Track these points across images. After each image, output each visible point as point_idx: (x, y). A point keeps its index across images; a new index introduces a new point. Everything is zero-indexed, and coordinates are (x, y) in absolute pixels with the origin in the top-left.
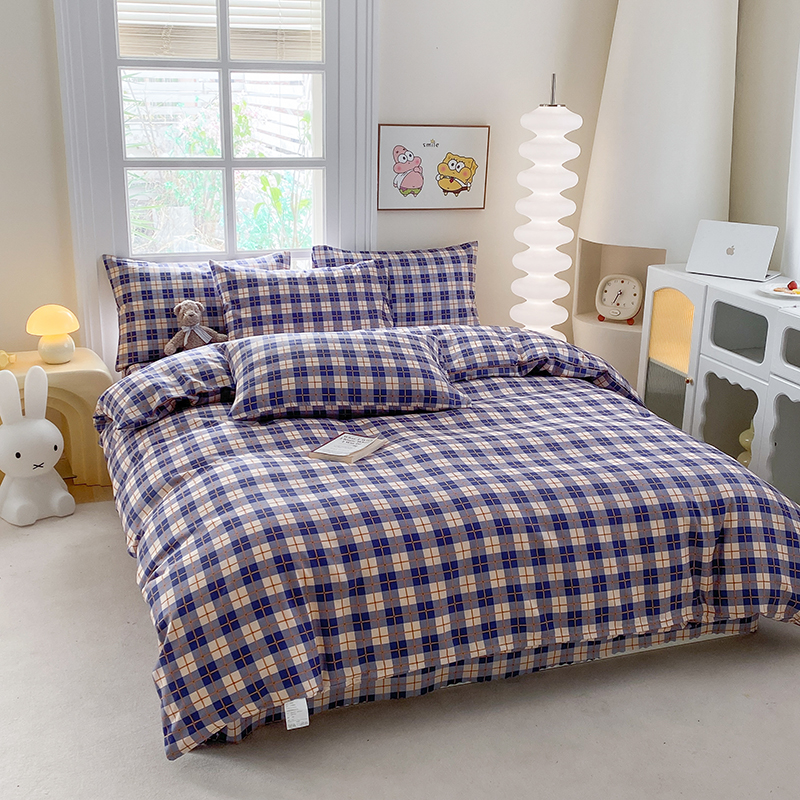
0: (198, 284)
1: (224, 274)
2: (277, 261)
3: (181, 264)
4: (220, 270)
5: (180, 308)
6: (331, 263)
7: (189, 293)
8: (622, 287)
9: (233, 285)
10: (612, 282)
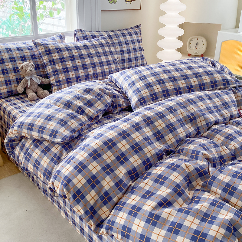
0: (27, 53)
1: (42, 47)
2: (60, 38)
3: (14, 43)
4: (40, 45)
5: (22, 67)
6: (85, 38)
7: (23, 59)
8: (197, 41)
9: (48, 52)
10: (193, 40)
